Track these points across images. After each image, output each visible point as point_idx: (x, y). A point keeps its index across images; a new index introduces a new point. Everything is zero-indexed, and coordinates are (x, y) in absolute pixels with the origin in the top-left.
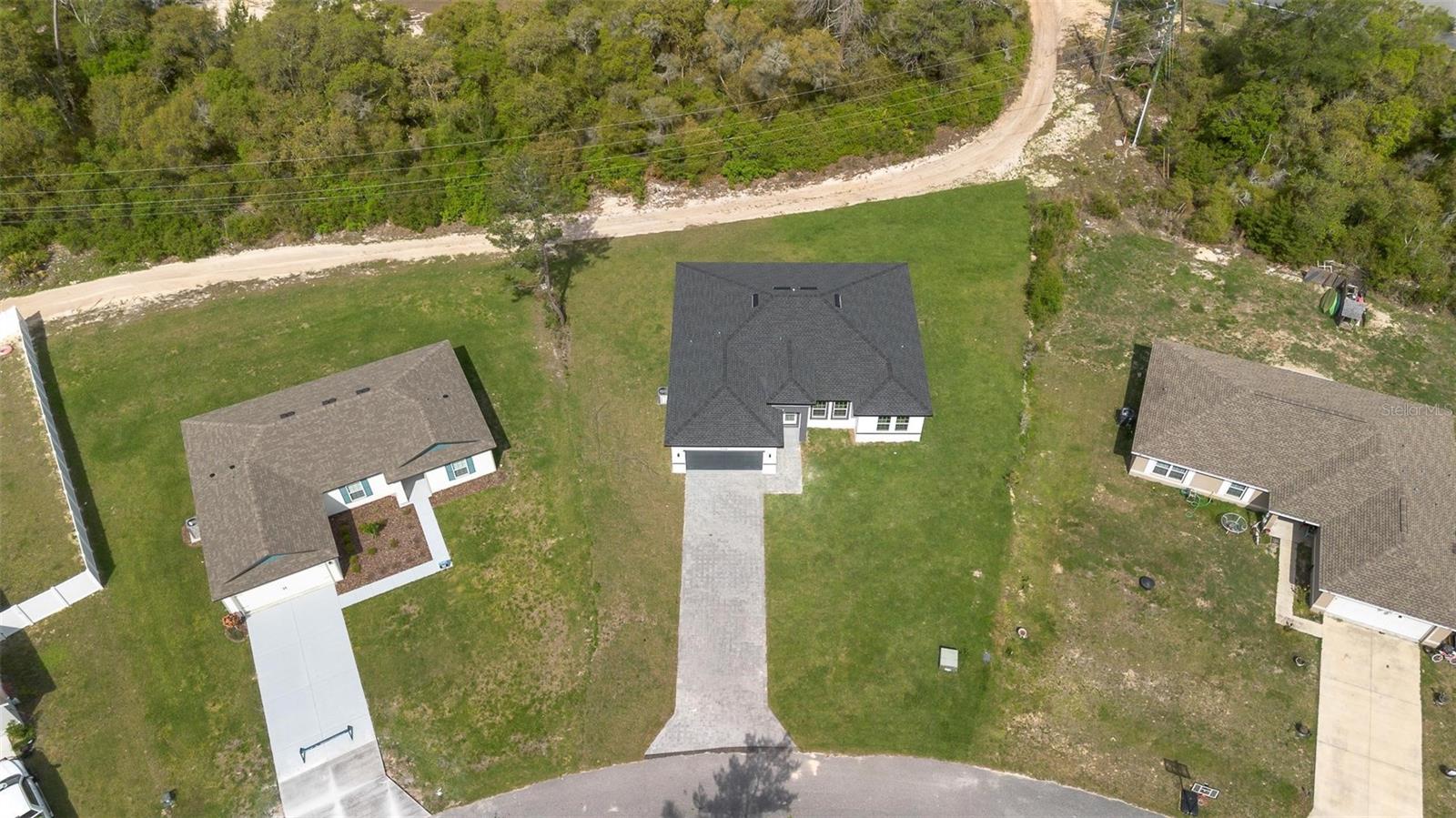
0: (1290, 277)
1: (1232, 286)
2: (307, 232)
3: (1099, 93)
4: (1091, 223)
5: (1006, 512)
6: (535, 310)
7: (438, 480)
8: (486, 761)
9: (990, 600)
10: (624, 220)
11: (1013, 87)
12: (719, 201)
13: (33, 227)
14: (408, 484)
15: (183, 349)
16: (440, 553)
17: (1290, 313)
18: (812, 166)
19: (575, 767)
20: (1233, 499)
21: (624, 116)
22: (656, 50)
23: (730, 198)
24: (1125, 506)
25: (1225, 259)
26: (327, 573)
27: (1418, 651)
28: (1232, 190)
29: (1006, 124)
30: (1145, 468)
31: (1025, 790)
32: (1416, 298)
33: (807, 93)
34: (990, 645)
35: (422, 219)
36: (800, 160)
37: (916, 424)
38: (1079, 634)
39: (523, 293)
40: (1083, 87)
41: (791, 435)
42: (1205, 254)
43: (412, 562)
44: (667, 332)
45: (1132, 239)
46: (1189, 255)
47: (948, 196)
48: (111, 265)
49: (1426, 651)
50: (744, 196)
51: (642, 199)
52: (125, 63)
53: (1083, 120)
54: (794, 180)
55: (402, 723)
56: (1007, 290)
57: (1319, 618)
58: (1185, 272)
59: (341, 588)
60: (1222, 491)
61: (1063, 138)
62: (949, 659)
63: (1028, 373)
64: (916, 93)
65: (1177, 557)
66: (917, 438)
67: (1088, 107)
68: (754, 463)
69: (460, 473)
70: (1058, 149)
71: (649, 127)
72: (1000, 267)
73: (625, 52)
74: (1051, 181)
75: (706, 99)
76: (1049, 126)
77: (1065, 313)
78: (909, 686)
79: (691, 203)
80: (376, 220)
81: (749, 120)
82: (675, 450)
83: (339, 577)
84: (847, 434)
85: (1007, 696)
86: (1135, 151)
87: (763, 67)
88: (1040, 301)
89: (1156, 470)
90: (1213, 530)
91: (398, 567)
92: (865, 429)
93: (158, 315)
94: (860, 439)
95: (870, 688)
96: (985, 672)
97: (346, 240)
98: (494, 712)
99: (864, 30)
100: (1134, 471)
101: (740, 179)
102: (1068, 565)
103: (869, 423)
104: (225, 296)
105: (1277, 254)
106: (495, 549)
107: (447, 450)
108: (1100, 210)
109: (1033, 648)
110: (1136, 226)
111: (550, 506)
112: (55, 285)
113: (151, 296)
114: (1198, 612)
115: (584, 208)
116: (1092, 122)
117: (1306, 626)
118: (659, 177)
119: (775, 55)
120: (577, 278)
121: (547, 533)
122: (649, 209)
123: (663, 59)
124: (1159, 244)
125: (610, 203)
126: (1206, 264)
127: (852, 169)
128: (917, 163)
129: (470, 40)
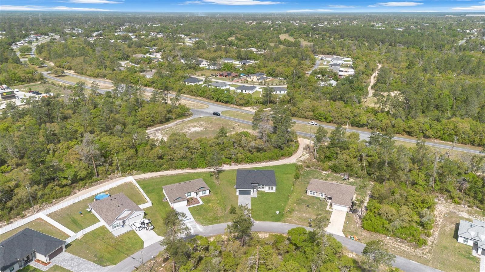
0: (338, 175)
1: (328, 176)
2: (175, 168)
3: (310, 152)
4: (306, 169)
5: (288, 199)
6: (214, 177)
7: (201, 194)
8: (210, 222)
9: (284, 207)
10: (228, 168)
11: (295, 151)
12: (244, 165)
13: (132, 167)
14: (197, 194)
15: (158, 182)
16: (201, 202)
17: (337, 179)
18: (260, 161)
19: (223, 222)
20: (322, 197)
21: (228, 152)
22: (233, 143)
23: (246, 165)
24: (306, 198)
25: (328, 173)
26: (186, 202)
27: (346, 212)
28: (329, 163)
29: (293, 157)
30: (309, 193)
31: (288, 224)
32: (357, 177)
33: (259, 150)
34: (284, 212)
35: (194, 168)
36: (257, 160)
37: (274, 188)
38: (297, 211)
39: (211, 175)
40: (307, 152)
41: (255, 191)
42: (325, 172)
43: (197, 203)
44: (235, 180)
45: (313, 171)
46: (322, 172)
47: (282, 165)
48: (144, 172)
49: (348, 212)
50: (248, 165)
51: (231, 165)
52: (144, 146)
53: (307, 156)
54: (256, 163)
55: (198, 219)
56: (291, 177)
57: (333, 209)
58: (321, 174)
59: (187, 206)
60: (320, 196)
61: (303, 159)
62: (278, 212)
63: (294, 185)
64: (277, 151)
65: (313, 203)
66: (275, 191)
67: (308, 155)
68: (248, 193)
69: (204, 193)
70: (302, 160)
71: (232, 155)
72: (290, 173)
73: (228, 143)
74: (300, 164)
75: (242, 151)
76: (301, 157)
77: (300, 178)
78: (272, 216)
79: (239, 166)
80: (186, 167)
81: (249, 154)
82: (238, 190)
83: (187, 204)
84: (264, 191)
85: (286, 217)
86: (315, 160)
87: (251, 145)
88: (297, 177)
89: (311, 194)
90: (319, 201)
91: (195, 204)
92: (266, 189)
93: (152, 178)
94: (266, 191)
95: (266, 216)
96: (283, 214)
97: (181, 170)
98: (211, 218)
99: (268, 141)
100: (308, 194)
101: (247, 162)
102: (296, 204)
103: (267, 188)
104: (162, 176)
105: (336, 172)
106: (210, 202)
107: (202, 189)
108: (308, 167)
109: (290, 212)
110: (314, 169)
111: (217, 198)
112: (135, 175)
113: (151, 176)
114: (315, 209)
115: (221, 166)
116: (308, 157)
117: (330, 210)
118: (233, 162)
119: (253, 143)
120: (220, 174)
121: (218, 200)
122: (232, 166)
123: (235, 144)
124: (317, 171)
125: (225, 166)
126: (324, 173)
127: (266, 162)
128: (278, 161)
129: (202, 142)
